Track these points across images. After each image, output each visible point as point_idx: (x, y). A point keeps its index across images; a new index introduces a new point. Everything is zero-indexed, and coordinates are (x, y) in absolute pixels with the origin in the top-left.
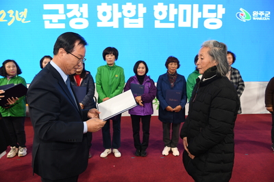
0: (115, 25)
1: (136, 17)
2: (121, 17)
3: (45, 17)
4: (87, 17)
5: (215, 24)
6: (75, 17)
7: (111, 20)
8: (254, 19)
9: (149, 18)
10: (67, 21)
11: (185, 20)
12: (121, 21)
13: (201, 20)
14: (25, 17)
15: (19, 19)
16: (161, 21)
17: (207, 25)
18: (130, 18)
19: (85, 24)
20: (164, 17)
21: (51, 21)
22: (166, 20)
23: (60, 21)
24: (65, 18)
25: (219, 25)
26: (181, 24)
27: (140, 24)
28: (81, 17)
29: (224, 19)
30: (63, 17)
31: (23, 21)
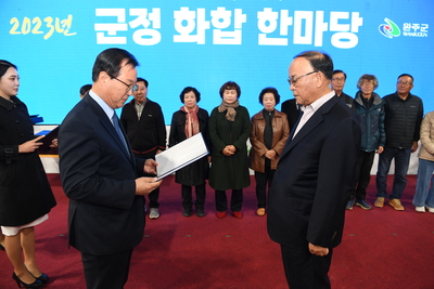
0: (200, 39)
1: (231, 28)
2: (208, 27)
3: (98, 27)
4: (159, 27)
5: (348, 40)
6: (141, 27)
7: (194, 32)
8: (405, 34)
9: (251, 30)
10: (129, 33)
11: (303, 34)
12: (209, 33)
13: (328, 35)
14: (69, 27)
15: (60, 31)
16: (269, 36)
17: (335, 42)
18: (222, 30)
19: (156, 38)
20: (272, 28)
21: (106, 34)
22: (276, 34)
23: (119, 34)
24: (125, 29)
25: (354, 42)
26: (298, 40)
27: (236, 38)
28: (151, 27)
29: (361, 33)
30: (124, 28)
31: (66, 33)
